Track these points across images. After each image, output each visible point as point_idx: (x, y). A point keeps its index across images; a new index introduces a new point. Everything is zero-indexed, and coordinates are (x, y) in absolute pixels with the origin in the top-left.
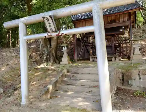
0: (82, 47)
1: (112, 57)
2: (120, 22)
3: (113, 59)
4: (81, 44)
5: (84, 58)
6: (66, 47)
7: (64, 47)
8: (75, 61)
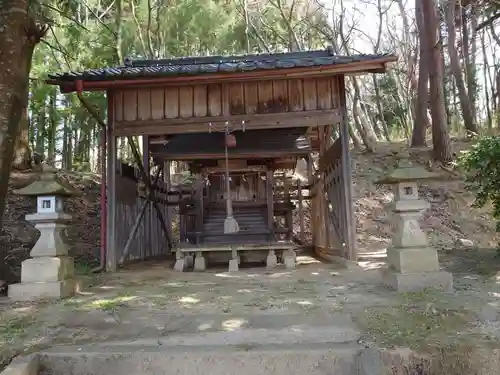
0: (141, 204)
1: (267, 251)
2: (304, 110)
3: (272, 259)
4: (137, 193)
5: (148, 255)
6: (52, 200)
7: (40, 200)
8: (104, 270)
